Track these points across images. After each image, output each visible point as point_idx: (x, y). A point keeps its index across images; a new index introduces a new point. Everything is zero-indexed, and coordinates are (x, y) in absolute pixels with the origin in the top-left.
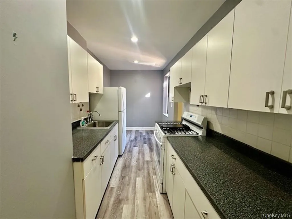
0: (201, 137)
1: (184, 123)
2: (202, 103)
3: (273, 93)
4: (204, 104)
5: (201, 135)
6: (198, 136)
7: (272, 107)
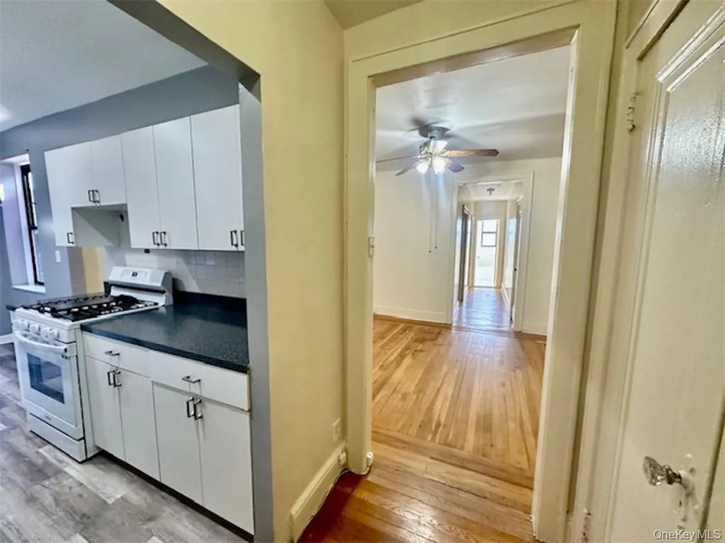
0: (164, 308)
1: (115, 292)
2: (158, 244)
3: (236, 232)
4: (162, 247)
5: (164, 306)
6: (157, 309)
7: (237, 245)
